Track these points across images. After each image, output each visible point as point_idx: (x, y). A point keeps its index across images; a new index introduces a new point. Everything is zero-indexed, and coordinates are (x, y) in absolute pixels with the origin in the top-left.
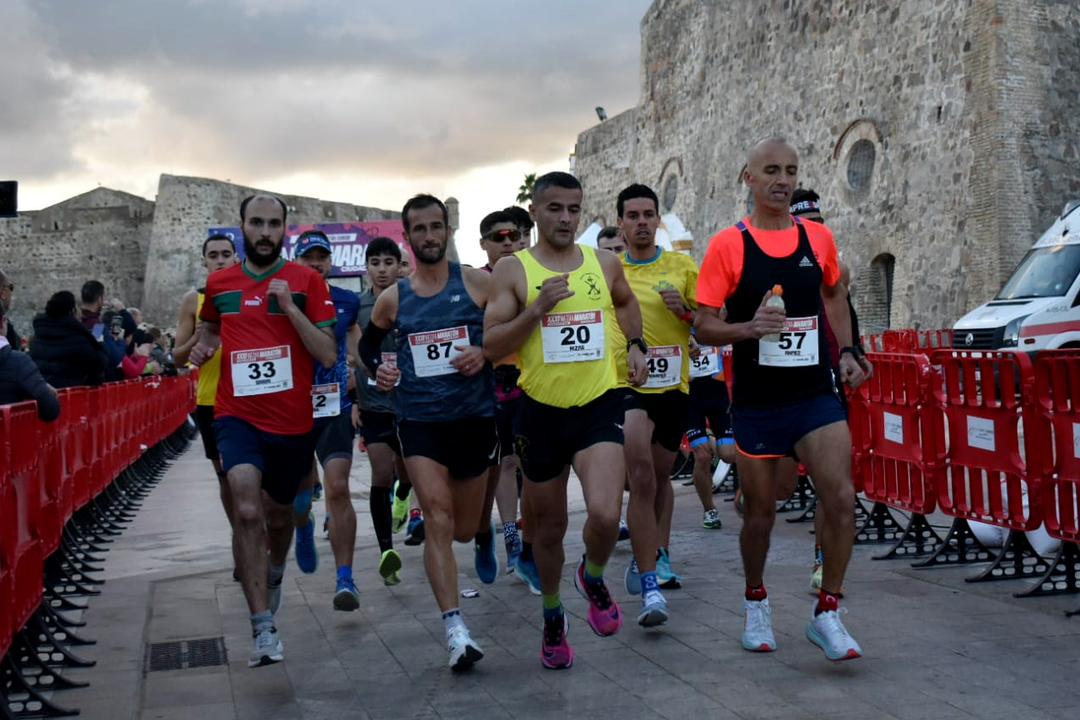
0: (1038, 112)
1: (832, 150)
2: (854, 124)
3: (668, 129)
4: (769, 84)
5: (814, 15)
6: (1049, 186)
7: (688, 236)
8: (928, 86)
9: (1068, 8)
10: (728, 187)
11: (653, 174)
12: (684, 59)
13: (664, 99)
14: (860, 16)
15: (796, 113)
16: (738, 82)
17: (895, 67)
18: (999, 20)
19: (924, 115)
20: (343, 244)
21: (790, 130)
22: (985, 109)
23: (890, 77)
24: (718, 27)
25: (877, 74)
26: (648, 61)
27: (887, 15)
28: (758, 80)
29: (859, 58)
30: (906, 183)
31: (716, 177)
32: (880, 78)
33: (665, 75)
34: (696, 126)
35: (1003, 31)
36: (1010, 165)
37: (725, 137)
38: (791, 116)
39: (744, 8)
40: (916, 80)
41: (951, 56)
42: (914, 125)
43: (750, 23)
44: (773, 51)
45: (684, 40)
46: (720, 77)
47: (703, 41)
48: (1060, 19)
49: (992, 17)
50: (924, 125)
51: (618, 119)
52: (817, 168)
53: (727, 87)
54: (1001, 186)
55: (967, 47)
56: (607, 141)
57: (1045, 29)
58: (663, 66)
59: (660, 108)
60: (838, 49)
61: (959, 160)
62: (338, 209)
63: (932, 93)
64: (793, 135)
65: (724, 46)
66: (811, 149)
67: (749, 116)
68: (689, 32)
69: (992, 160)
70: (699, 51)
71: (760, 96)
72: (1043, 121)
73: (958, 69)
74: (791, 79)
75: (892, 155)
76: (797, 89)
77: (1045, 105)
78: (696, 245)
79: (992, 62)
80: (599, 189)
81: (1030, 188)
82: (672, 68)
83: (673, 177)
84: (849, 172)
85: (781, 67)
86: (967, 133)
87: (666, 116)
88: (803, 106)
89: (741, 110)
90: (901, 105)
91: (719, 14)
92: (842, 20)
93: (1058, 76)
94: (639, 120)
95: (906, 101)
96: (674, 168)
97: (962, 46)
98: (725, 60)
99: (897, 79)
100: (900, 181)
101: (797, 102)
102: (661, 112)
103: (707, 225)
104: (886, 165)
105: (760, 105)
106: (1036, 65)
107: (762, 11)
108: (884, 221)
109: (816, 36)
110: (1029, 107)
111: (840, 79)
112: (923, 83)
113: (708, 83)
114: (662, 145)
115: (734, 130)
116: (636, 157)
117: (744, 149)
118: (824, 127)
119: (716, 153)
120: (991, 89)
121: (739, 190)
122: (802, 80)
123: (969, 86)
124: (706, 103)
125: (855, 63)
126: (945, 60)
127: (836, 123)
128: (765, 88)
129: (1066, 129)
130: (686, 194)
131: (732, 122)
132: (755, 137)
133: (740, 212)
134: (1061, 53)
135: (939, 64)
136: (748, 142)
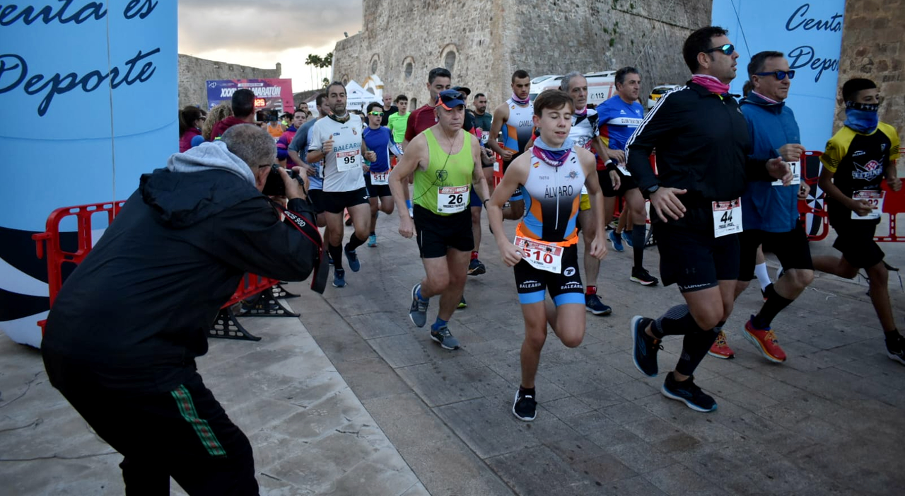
0: (516, 44)
1: (439, 54)
2: (448, 45)
3: (374, 42)
4: (414, 28)
5: (432, 3)
7: (382, 84)
8: (476, 33)
9: (527, 6)
10: (398, 65)
11: (367, 59)
12: (380, 16)
13: (372, 31)
14: (450, 5)
15: (425, 40)
16: (402, 26)
17: (464, 25)
19: (475, 43)
20: (258, 87)
21: (423, 45)
22: (497, 43)
23: (462, 28)
24: (394, 4)
25: (457, 27)
26: (365, 16)
27: (461, 5)
28: (410, 25)
29: (450, 20)
30: (467, 68)
31: (393, 62)
33: (372, 22)
34: (385, 42)
35: (505, 14)
36: (506, 63)
37: (397, 47)
38: (423, 41)
40: (471, 30)
41: (485, 22)
42: (471, 47)
43: (407, 4)
44: (416, 15)
45: (380, 8)
46: (395, 23)
47: (388, 9)
48: (524, 10)
49: (500, 9)
50: (475, 47)
51: (353, 37)
52: (433, 60)
53: (397, 28)
54: (503, 71)
55: (491, 19)
56: (349, 45)
57: (519, 14)
58: (371, 18)
59: (370, 34)
60: (442, 16)
61: (487, 60)
62: (234, 67)
63: (478, 35)
64: (424, 47)
65: (396, 12)
66: (431, 53)
67: (407, 39)
68: (382, 6)
69: (500, 61)
70: (386, 14)
71: (411, 31)
72: (518, 48)
73: (487, 27)
74: (423, 26)
75: (462, 57)
76: (425, 30)
77: (518, 42)
78: (385, 87)
79: (500, 26)
80: (346, 64)
82: (375, 19)
83: (376, 61)
84: (445, 63)
85: (419, 21)
86: (491, 51)
87: (373, 37)
88: (428, 37)
89: (403, 37)
90: (466, 39)
92: (444, 6)
93: (523, 31)
94: (362, 38)
95: (468, 37)
96: (376, 57)
97: (489, 19)
98: (397, 17)
99: (464, 29)
100: (465, 68)
101: (425, 35)
102: (371, 36)
103: (389, 79)
104: (460, 61)
105: (410, 36)
106: (516, 27)
108: (459, 81)
109: (433, 11)
110: (513, 42)
111: (442, 28)
112: (474, 31)
113: (390, 25)
114: (371, 48)
115: (400, 44)
116: (361, 52)
117: (404, 52)
118: (436, 46)
119: (393, 53)
120: (500, 35)
121: (402, 67)
122: (427, 27)
123: (491, 34)
124: (389, 33)
125: (448, 22)
126: (483, 24)
127: (441, 44)
128: (413, 29)
129: (526, 51)
130: (381, 68)
131: (400, 41)
132: (409, 48)
133: (403, 75)
134: (525, 23)
135: (480, 25)
136: (406, 49)
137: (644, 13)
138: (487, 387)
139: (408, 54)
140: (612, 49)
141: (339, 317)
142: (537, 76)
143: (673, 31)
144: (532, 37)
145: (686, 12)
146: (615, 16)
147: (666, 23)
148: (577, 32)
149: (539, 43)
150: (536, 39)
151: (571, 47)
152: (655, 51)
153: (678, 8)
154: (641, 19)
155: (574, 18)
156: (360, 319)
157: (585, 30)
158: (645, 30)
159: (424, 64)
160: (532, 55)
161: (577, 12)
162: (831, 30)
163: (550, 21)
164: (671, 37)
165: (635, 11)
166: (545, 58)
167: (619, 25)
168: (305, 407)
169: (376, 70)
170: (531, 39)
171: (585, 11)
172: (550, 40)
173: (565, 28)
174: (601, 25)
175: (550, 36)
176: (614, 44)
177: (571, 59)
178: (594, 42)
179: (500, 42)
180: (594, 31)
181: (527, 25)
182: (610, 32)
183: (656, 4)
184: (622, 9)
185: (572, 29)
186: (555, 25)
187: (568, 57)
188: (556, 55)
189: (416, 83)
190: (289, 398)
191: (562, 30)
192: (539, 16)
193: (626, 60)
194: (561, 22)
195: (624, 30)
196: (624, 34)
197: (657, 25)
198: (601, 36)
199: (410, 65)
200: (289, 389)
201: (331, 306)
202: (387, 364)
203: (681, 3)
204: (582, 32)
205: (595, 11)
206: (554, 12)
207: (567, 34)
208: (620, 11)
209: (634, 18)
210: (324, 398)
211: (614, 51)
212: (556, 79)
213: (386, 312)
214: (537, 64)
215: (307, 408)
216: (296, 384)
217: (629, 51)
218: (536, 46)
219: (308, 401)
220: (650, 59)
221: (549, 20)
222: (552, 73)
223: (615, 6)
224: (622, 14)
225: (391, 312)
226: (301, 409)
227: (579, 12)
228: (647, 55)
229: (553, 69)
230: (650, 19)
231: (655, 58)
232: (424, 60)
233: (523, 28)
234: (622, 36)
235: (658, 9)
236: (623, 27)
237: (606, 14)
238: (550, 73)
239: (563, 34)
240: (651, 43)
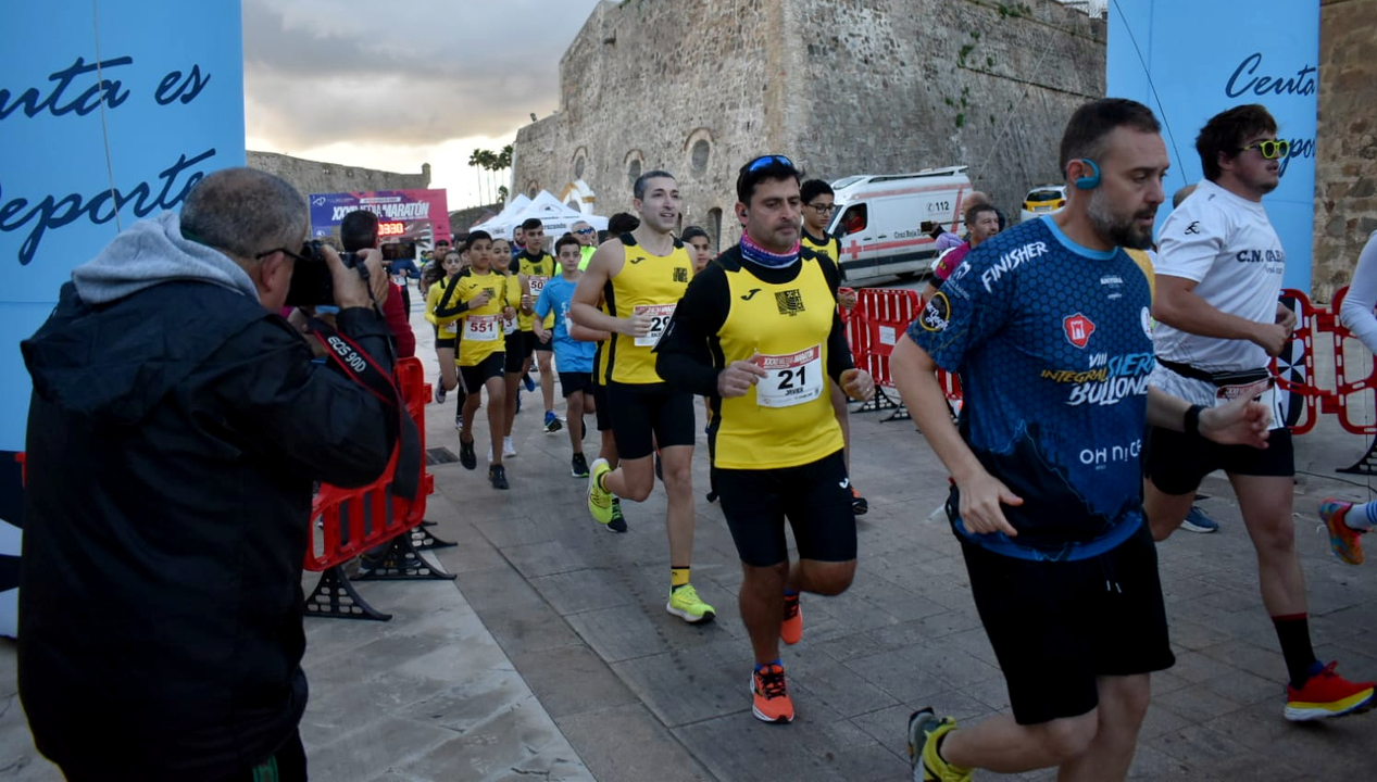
0: (806, 127)
1: (683, 146)
2: (696, 131)
3: (577, 128)
4: (643, 103)
5: (670, 64)
7: (592, 194)
8: (741, 110)
9: (822, 66)
10: (617, 164)
11: (568, 155)
12: (588, 86)
13: (575, 110)
14: (699, 66)
15: (660, 123)
16: (623, 102)
17: (721, 98)
18: (783, 74)
19: (739, 127)
20: (392, 203)
21: (656, 132)
22: (775, 124)
23: (718, 103)
24: (609, 67)
25: (710, 101)
26: (564, 87)
27: (716, 66)
28: (636, 101)
29: (699, 91)
30: (729, 166)
31: (609, 159)
32: (712, 104)
33: (575, 95)
34: (596, 127)
35: (786, 80)
37: (615, 135)
38: (657, 124)
39: (625, 57)
40: (733, 106)
41: (755, 93)
42: (733, 133)
43: (630, 66)
44: (644, 84)
45: (587, 74)
46: (611, 98)
47: (599, 76)
48: (817, 72)
49: (780, 71)
50: (739, 133)
51: (545, 121)
52: (673, 155)
53: (616, 105)
55: (765, 88)
56: (538, 134)
57: (809, 79)
58: (573, 90)
59: (572, 115)
60: (686, 85)
62: (355, 171)
63: (744, 114)
64: (658, 135)
65: (613, 79)
66: (669, 144)
67: (630, 122)
68: (591, 70)
70: (596, 82)
71: (637, 110)
72: (809, 132)
73: (759, 101)
74: (657, 102)
75: (720, 149)
76: (660, 108)
77: (810, 122)
78: (597, 200)
79: (779, 98)
80: (533, 164)
82: (579, 91)
83: (581, 158)
84: (693, 158)
85: (650, 94)
86: (765, 139)
87: (576, 120)
88: (664, 118)
89: (624, 119)
90: (725, 121)
91: (610, 61)
92: (688, 68)
93: (817, 106)
94: (559, 122)
95: (728, 118)
96: (582, 152)
97: (762, 87)
98: (614, 88)
99: (722, 105)
100: (725, 165)
101: (660, 116)
102: (573, 119)
103: (604, 187)
104: (716, 156)
105: (637, 117)
106: (804, 100)
107: (637, 60)
108: (715, 188)
109: (672, 76)
110: (801, 124)
111: (687, 103)
112: (738, 107)
113: (603, 101)
114: (574, 138)
115: (621, 131)
116: (557, 144)
117: (627, 142)
118: (677, 132)
119: (609, 144)
120: (779, 113)
121: (624, 168)
122: (664, 103)
123: (766, 111)
124: (603, 114)
125: (696, 94)
126: (752, 95)
127: (685, 129)
128: (640, 106)
129: (822, 137)
130: (590, 169)
131: (619, 126)
132: (634, 136)
133: (625, 180)
134: (818, 93)
135: (747, 97)
136: (629, 138)
137: (1010, 73)
139: (633, 145)
140: (960, 131)
141: (519, 579)
142: (841, 177)
143: (1057, 99)
144: (832, 114)
145: (1077, 68)
146: (963, 78)
147: (1046, 88)
148: (903, 105)
149: (842, 125)
150: (837, 118)
151: (894, 129)
152: (1029, 132)
153: (1063, 63)
154: (1005, 82)
155: (897, 82)
156: (554, 581)
157: (916, 101)
158: (1013, 100)
159: (659, 161)
160: (832, 143)
161: (902, 74)
162: (1299, 93)
163: (859, 88)
164: (1054, 109)
165: (994, 70)
166: (852, 147)
167: (970, 93)
168: (462, 731)
169: (581, 173)
171: (915, 72)
172: (861, 119)
173: (884, 99)
174: (941, 93)
175: (860, 112)
176: (964, 123)
177: (894, 149)
178: (931, 120)
179: (779, 124)
180: (930, 103)
181: (823, 96)
182: (955, 103)
183: (1027, 58)
184: (975, 67)
185: (894, 100)
186: (868, 94)
187: (890, 145)
188: (871, 142)
190: (436, 717)
191: (878, 103)
192: (841, 82)
193: (983, 148)
194: (876, 90)
195: (978, 100)
196: (979, 107)
197: (1031, 89)
198: (942, 112)
199: (636, 164)
200: (436, 701)
201: (506, 559)
202: (598, 655)
203: (1070, 56)
204: (912, 105)
205: (931, 72)
206: (865, 74)
207: (887, 109)
208: (972, 70)
209: (994, 81)
210: (493, 716)
211: (964, 134)
212: (871, 181)
213: (597, 568)
214: (840, 158)
215: (465, 733)
216: (448, 693)
217: (987, 134)
218: (837, 129)
219: (466, 721)
220: (1022, 145)
221: (858, 87)
222: (865, 172)
223: (963, 62)
224: (974, 75)
225: (605, 568)
226: (457, 735)
227: (906, 73)
228: (1017, 138)
229: (866, 165)
230: (1019, 81)
231: (1029, 143)
232: (659, 155)
233: (817, 100)
234: (975, 110)
235: (1032, 65)
236: (977, 95)
237: (949, 75)
238: (861, 171)
239: (880, 109)
240: (1022, 119)
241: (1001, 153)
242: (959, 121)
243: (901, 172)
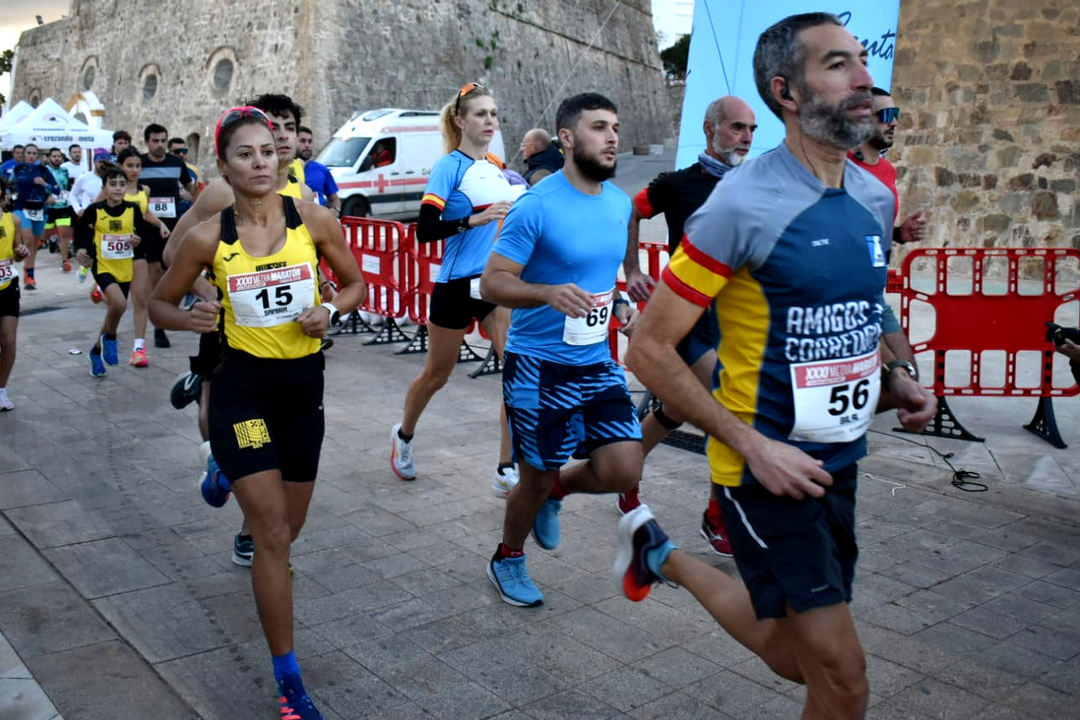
0: (336, 55)
1: (205, 63)
2: (220, 49)
3: (89, 36)
4: (163, 16)
6: (340, 98)
7: (101, 107)
8: (270, 31)
10: (131, 78)
11: (77, 64)
13: (87, 16)
15: (180, 37)
16: (141, 12)
17: (249, 16)
19: (267, 48)
21: (176, 46)
22: (306, 49)
23: (245, 22)
25: (237, 19)
28: (155, 12)
29: (226, 7)
30: (253, 89)
31: (122, 71)
32: (239, 22)
34: (109, 36)
35: (320, 4)
36: (320, 86)
37: (130, 46)
38: (177, 38)
40: (262, 26)
41: (286, 14)
42: (259, 54)
46: (128, 6)
50: (266, 55)
51: (52, 25)
52: (193, 72)
53: (132, 14)
54: (314, 97)
55: (296, 10)
56: (44, 39)
57: (343, 5)
59: (83, 21)
61: (288, 79)
63: (272, 36)
64: (178, 50)
66: (190, 61)
67: (148, 34)
69: (309, 81)
71: (156, 21)
72: (340, 61)
73: (289, 23)
74: (178, 14)
75: (244, 71)
76: (181, 21)
77: (340, 50)
78: (107, 114)
79: (311, 22)
80: (36, 70)
81: (330, 100)
83: (91, 68)
84: (215, 78)
85: (171, 6)
86: (294, 63)
87: (88, 27)
88: (186, 33)
89: (142, 30)
90: (252, 41)
93: (349, 34)
94: (68, 27)
95: (255, 38)
96: (92, 62)
97: (293, 9)
99: (250, 24)
100: (249, 89)
101: (181, 29)
102: (84, 25)
103: (115, 101)
104: (240, 76)
105: (155, 29)
106: (337, 27)
110: (332, 52)
111: (212, 19)
112: (267, 28)
113: (119, 10)
114: (84, 46)
115: (136, 42)
116: (65, 51)
117: (143, 55)
118: (199, 48)
119: (123, 56)
120: (310, 38)
121: (139, 81)
122: (186, 16)
123: (296, 34)
124: (117, 22)
125: (222, 11)
126: (281, 16)
127: (208, 46)
128: (159, 18)
129: (352, 67)
130: (101, 80)
131: (135, 37)
132: (152, 50)
133: (139, 95)
134: (352, 21)
135: (278, 18)
136: (146, 51)
137: (538, 21)
138: (348, 697)
139: (150, 59)
140: (488, 73)
141: (31, 550)
142: (369, 109)
143: (580, 51)
144: (364, 45)
145: (600, 24)
146: (494, 21)
147: (571, 39)
148: (435, 42)
149: (373, 56)
150: (369, 49)
151: (425, 65)
152: (553, 81)
153: (588, 17)
154: (533, 29)
155: (430, 19)
156: (75, 554)
157: (448, 40)
158: (539, 47)
159: (178, 77)
160: (362, 74)
161: (436, 10)
162: (881, 56)
163: (392, 21)
164: (576, 60)
165: (524, 16)
166: (382, 80)
167: (500, 36)
169: (91, 83)
170: (361, 49)
171: (449, 10)
172: (392, 52)
173: (416, 34)
174: (472, 33)
175: (393, 46)
176: (493, 67)
177: (424, 85)
178: (461, 61)
179: (309, 50)
180: (461, 43)
181: (355, 25)
182: (486, 45)
183: (555, 8)
184: (505, 12)
185: (427, 36)
186: (401, 28)
187: (420, 81)
188: (401, 76)
189: (162, 109)
191: (411, 38)
192: (375, 12)
193: (509, 93)
194: (410, 25)
195: (506, 44)
196: (506, 51)
197: (557, 39)
198: (472, 53)
199: (152, 79)
201: (12, 525)
202: (138, 653)
203: (593, 10)
204: (444, 43)
205: (464, 11)
206: (400, 7)
207: (420, 44)
208: (503, 14)
209: (523, 27)
211: (491, 77)
212: (402, 115)
213: (126, 536)
214: (369, 90)
217: (513, 79)
218: (369, 60)
220: (545, 92)
221: (392, 19)
222: (393, 105)
223: (495, 6)
224: (504, 19)
225: (137, 536)
227: (439, 10)
228: (541, 85)
229: (395, 99)
230: (546, 30)
231: (552, 92)
232: (178, 72)
233: (350, 28)
234: (504, 54)
235: (559, 16)
236: (506, 39)
237: (482, 17)
238: (389, 104)
239: (412, 43)
240: (547, 67)
241: (526, 99)
242: (488, 64)
243: (429, 109)
